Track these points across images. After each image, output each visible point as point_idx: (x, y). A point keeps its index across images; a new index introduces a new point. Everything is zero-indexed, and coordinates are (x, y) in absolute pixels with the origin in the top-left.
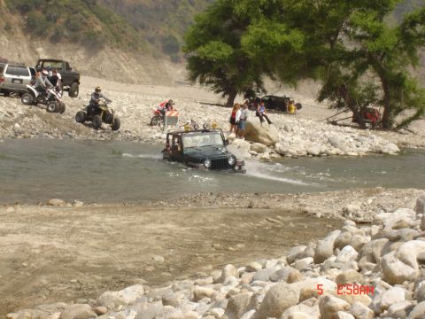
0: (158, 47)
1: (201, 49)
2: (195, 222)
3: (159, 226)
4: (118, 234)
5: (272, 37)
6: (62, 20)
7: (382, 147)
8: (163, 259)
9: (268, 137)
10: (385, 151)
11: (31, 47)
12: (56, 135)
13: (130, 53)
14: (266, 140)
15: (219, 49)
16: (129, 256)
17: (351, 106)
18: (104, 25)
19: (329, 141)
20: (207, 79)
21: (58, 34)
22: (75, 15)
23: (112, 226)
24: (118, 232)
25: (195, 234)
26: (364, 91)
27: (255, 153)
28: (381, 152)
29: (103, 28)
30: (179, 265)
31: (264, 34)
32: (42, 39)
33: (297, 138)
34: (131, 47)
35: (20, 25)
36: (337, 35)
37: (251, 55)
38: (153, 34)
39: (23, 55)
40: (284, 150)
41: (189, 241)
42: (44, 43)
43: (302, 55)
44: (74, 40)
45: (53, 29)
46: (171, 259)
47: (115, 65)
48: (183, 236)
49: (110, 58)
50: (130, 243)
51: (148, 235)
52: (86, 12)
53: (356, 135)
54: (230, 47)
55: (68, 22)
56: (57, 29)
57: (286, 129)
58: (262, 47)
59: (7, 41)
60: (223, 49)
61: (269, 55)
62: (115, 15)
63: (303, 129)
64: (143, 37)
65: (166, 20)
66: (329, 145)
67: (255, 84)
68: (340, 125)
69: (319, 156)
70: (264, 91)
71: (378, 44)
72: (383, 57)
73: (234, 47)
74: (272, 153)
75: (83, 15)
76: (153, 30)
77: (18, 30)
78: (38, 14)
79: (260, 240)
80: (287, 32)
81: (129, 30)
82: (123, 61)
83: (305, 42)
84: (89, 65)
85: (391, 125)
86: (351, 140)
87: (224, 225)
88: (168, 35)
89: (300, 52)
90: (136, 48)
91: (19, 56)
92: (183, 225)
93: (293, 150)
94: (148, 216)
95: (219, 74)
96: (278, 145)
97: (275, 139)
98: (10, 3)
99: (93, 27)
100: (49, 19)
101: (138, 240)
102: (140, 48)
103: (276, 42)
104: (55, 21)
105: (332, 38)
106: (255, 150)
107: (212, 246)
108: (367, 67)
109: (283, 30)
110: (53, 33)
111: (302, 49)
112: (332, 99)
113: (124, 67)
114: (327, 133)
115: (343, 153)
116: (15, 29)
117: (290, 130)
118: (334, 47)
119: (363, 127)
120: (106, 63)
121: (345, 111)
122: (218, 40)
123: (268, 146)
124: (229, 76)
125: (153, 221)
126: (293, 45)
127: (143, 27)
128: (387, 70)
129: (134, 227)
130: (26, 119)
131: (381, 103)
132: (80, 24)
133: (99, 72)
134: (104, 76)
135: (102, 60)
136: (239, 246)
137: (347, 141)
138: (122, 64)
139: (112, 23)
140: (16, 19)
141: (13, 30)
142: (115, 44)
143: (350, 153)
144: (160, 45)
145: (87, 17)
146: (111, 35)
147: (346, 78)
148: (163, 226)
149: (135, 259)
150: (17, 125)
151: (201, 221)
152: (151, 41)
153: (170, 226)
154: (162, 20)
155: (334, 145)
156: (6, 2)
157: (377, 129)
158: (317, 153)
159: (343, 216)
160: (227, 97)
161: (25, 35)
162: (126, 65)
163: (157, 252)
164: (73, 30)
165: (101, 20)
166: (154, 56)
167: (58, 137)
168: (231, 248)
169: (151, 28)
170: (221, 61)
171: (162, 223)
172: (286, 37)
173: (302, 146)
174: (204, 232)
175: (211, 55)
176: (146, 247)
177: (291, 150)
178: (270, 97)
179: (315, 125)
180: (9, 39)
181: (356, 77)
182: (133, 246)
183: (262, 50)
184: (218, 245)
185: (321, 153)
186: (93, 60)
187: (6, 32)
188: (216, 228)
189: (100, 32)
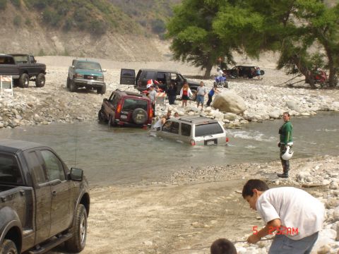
0: (148, 29)
1: (181, 34)
2: (178, 201)
3: (149, 209)
4: (116, 220)
5: (237, 20)
6: (71, 13)
7: (329, 105)
8: (151, 243)
9: (237, 107)
10: (332, 108)
11: (47, 37)
12: (68, 120)
13: (127, 36)
14: (236, 110)
15: (196, 32)
16: (125, 242)
17: (303, 72)
18: (104, 15)
19: (287, 105)
20: (188, 56)
21: (68, 24)
22: (81, 9)
23: (111, 212)
24: (117, 218)
25: (178, 213)
26: (313, 59)
27: (228, 121)
28: (328, 110)
29: (104, 17)
30: (164, 247)
31: (230, 18)
32: (56, 30)
33: (261, 105)
34: (127, 31)
35: (37, 20)
36: (288, 16)
37: (222, 36)
38: (144, 19)
39: (41, 43)
40: (251, 116)
41: (172, 221)
42: (57, 32)
43: (261, 33)
44: (81, 28)
45: (64, 21)
46: (158, 242)
47: (115, 46)
48: (168, 217)
49: (111, 41)
50: (126, 229)
51: (140, 218)
52: (89, 5)
53: (308, 97)
54: (204, 30)
55: (76, 14)
56: (67, 21)
57: (252, 98)
58: (229, 29)
59: (28, 32)
60: (198, 32)
61: (236, 34)
62: (113, 6)
63: (265, 96)
64: (136, 22)
65: (154, 7)
66: (287, 108)
67: (226, 58)
68: (296, 87)
69: (278, 118)
70: (234, 63)
71: (321, 20)
72: (325, 31)
73: (207, 30)
74: (241, 119)
75: (87, 7)
76: (144, 15)
77: (36, 24)
78: (51, 10)
79: (230, 214)
80: (249, 16)
81: (125, 17)
82: (121, 42)
83: (263, 23)
84: (95, 47)
85: (336, 84)
86: (304, 102)
87: (201, 201)
88: (156, 18)
89: (260, 31)
90: (131, 32)
91: (39, 44)
92: (168, 205)
93: (259, 116)
94: (140, 198)
95: (197, 52)
96: (245, 113)
97: (243, 108)
98: (28, 3)
99: (96, 17)
100: (60, 13)
101: (132, 225)
102: (134, 31)
103: (241, 24)
104: (65, 15)
105: (285, 19)
106: (227, 119)
107: (192, 225)
108: (314, 40)
109: (246, 14)
110: (64, 24)
111: (261, 28)
112: (288, 67)
113: (122, 47)
114: (285, 97)
115: (298, 114)
116: (34, 23)
117: (255, 98)
118: (287, 26)
119: (314, 88)
120: (109, 44)
121: (299, 76)
122: (194, 25)
123: (238, 114)
124: (205, 53)
125: (144, 203)
126: (255, 25)
127: (135, 14)
128: (330, 41)
129: (129, 211)
130: (44, 109)
131: (326, 67)
132: (85, 15)
133: (104, 53)
134: (108, 56)
135: (105, 43)
136: (213, 222)
137: (301, 103)
138: (121, 45)
139: (111, 13)
140: (33, 15)
141: (32, 24)
142: (114, 29)
143: (304, 114)
144: (150, 26)
145: (90, 9)
146: (110, 22)
147: (298, 49)
148: (152, 208)
149: (129, 245)
150: (37, 115)
151: (183, 200)
152: (143, 24)
153: (158, 207)
154: (150, 7)
155: (291, 107)
156: (25, 2)
157: (326, 89)
158: (277, 116)
159: (297, 181)
160: (205, 69)
161: (42, 27)
162: (124, 45)
163: (147, 236)
164: (80, 21)
165: (102, 11)
166: (146, 36)
167: (70, 122)
168: (206, 226)
169: (142, 13)
170: (198, 42)
171: (151, 205)
172: (248, 20)
173: (265, 111)
174: (185, 210)
175: (189, 38)
176: (139, 231)
177: (256, 116)
178: (239, 67)
179: (275, 91)
180: (30, 31)
181: (305, 48)
182: (129, 231)
183: (229, 31)
184: (196, 223)
185: (281, 116)
186: (97, 43)
187: (26, 26)
188: (195, 205)
189: (101, 21)
